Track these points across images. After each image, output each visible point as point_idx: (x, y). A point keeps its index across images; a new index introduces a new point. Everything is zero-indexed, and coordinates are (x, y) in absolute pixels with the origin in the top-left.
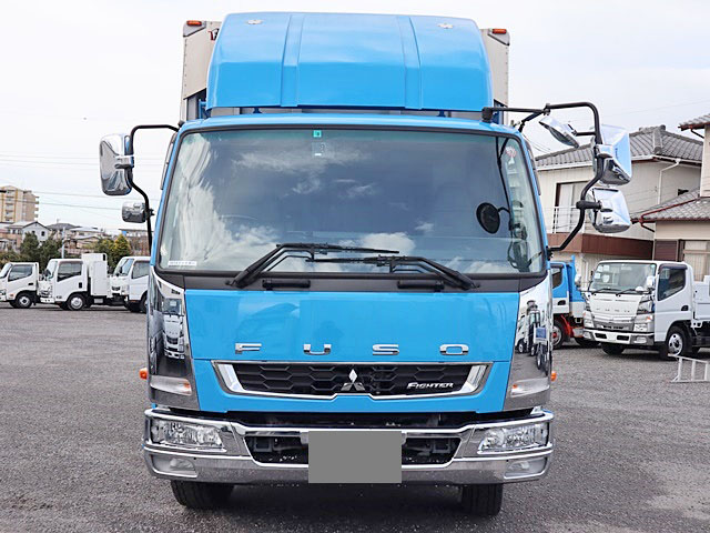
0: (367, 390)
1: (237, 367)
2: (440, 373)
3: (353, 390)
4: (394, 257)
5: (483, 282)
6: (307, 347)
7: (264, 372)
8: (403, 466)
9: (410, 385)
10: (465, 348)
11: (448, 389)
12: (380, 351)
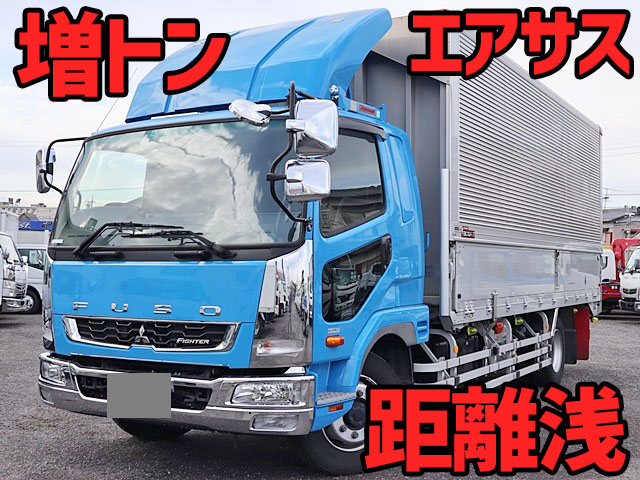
0: (152, 343)
1: (79, 321)
2: (202, 331)
3: (141, 343)
4: (171, 232)
5: (239, 252)
6: (114, 306)
7: (91, 325)
8: (173, 409)
9: (179, 340)
10: (218, 310)
11: (205, 346)
12: (159, 311)
